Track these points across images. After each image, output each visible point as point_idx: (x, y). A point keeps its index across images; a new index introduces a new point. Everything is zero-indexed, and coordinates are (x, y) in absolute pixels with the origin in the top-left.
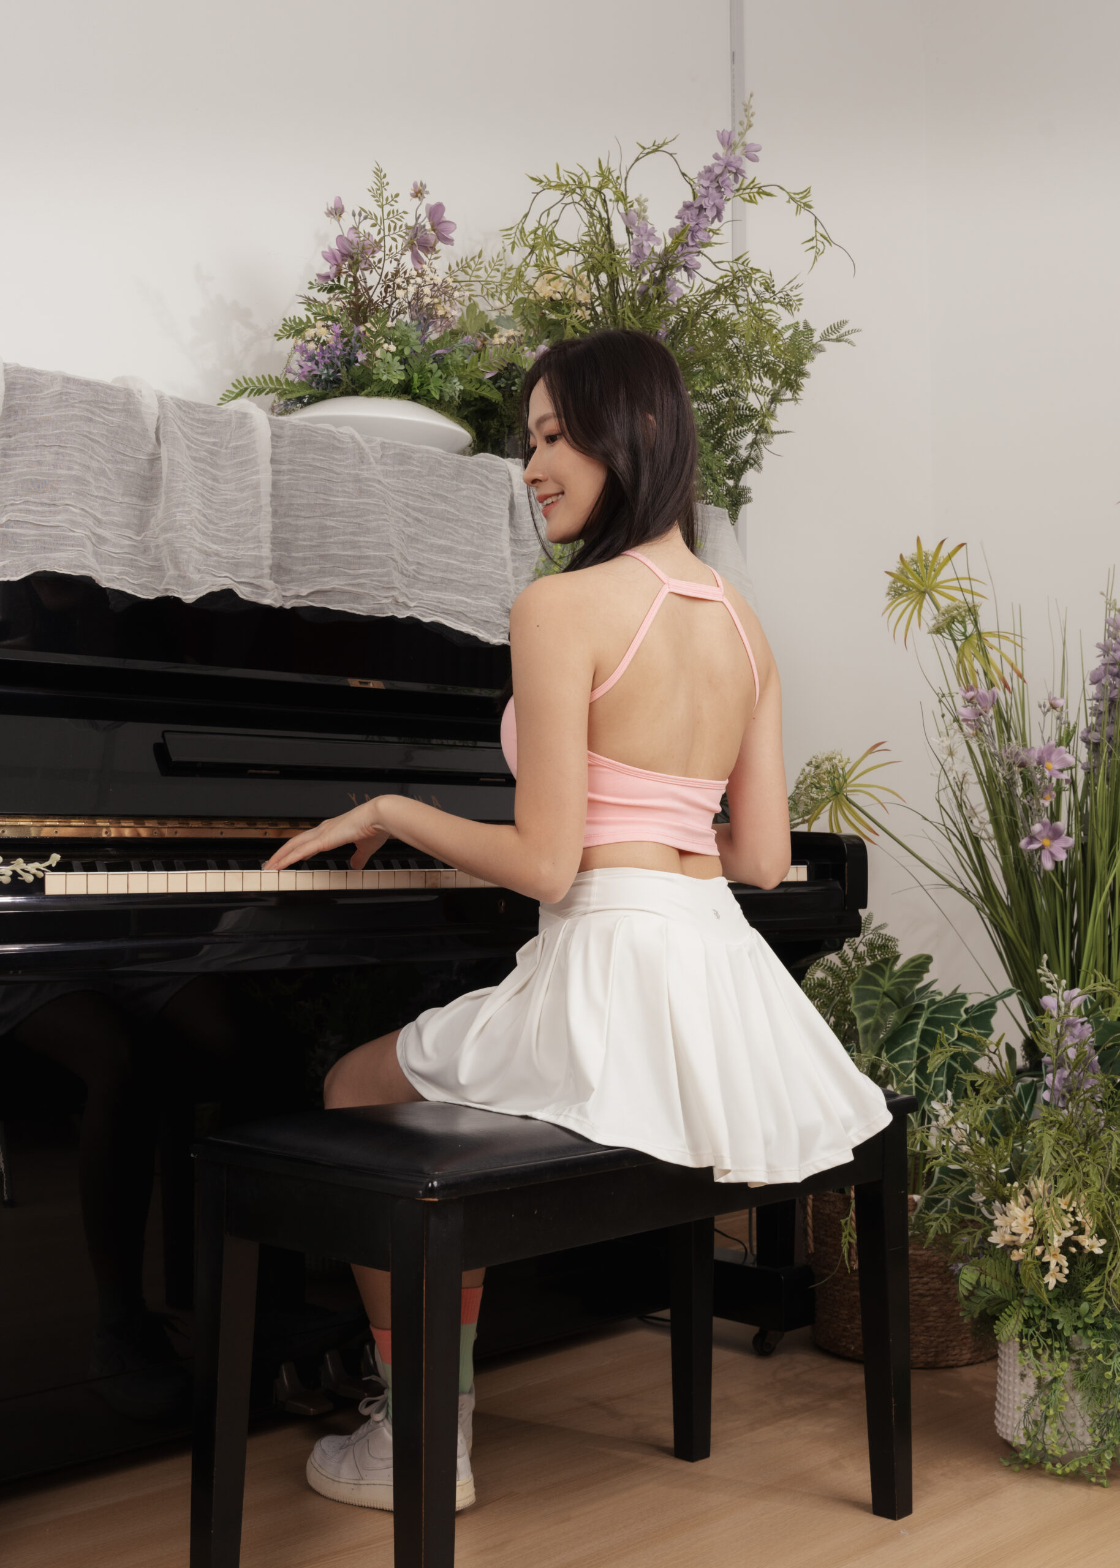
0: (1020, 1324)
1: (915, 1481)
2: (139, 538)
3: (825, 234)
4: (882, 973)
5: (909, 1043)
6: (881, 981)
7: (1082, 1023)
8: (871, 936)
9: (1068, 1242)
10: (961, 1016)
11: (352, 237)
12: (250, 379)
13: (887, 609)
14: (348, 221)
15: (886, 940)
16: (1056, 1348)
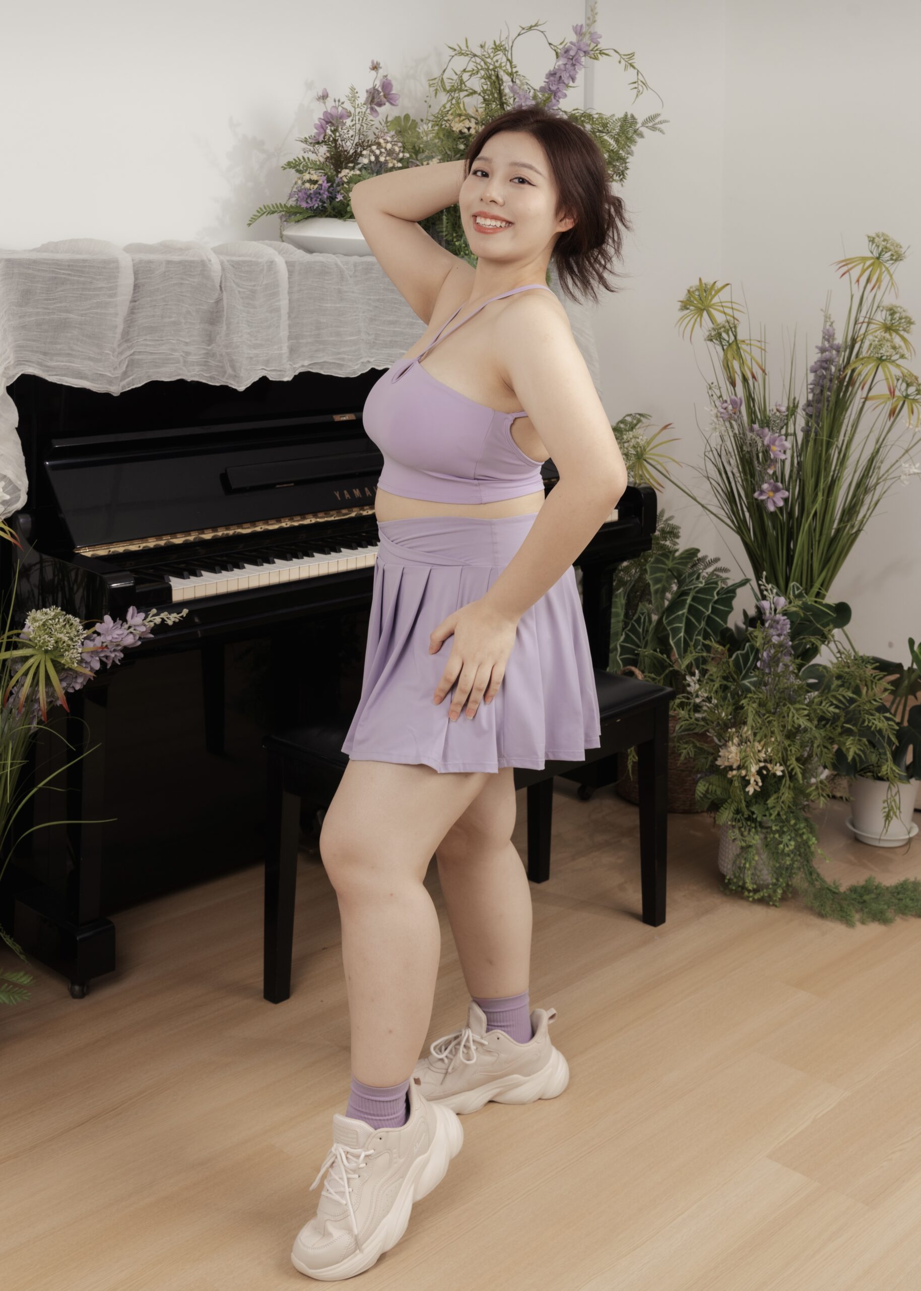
0: (732, 813)
1: (668, 901)
2: (209, 348)
3: (644, 81)
4: (667, 557)
5: (680, 613)
6: (667, 562)
7: (784, 620)
8: (663, 526)
9: (761, 769)
10: (714, 597)
11: (334, 112)
12: (268, 206)
13: (679, 321)
14: (330, 103)
15: (673, 528)
16: (753, 828)
